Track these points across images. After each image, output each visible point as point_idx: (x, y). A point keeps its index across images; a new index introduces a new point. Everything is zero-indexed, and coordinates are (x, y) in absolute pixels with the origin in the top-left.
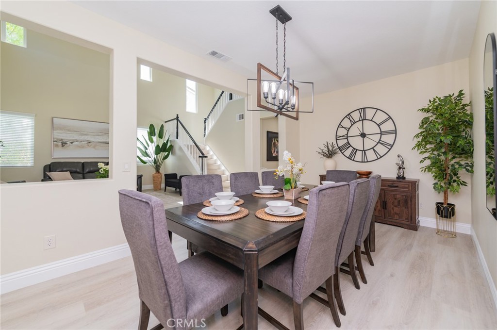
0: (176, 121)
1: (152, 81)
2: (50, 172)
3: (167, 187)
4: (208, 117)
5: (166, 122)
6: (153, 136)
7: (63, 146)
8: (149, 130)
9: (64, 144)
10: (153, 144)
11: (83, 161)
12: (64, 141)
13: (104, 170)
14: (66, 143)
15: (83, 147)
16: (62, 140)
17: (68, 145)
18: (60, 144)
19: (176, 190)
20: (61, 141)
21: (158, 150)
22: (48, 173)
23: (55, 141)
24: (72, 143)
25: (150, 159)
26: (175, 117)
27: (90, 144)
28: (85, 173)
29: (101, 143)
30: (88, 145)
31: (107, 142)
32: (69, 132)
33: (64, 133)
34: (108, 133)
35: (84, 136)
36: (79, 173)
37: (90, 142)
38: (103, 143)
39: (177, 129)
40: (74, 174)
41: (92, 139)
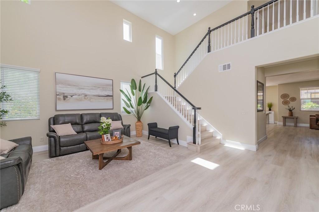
0: (155, 75)
1: (131, 41)
2: (54, 125)
3: (150, 135)
4: (178, 73)
5: (142, 77)
6: (134, 89)
7: (64, 99)
8: (130, 84)
9: (65, 97)
10: (135, 96)
11: (81, 112)
12: (65, 95)
13: (107, 125)
14: (67, 97)
15: (80, 100)
16: (64, 94)
17: (69, 98)
18: (62, 97)
19: (156, 137)
20: (62, 95)
21: (140, 102)
22: (52, 126)
23: (58, 95)
24: (72, 96)
25: (133, 110)
26: (154, 71)
27: (86, 97)
28: (83, 124)
29: (95, 96)
30: (85, 98)
31: (99, 95)
32: (69, 87)
33: (65, 87)
34: (100, 87)
35: (81, 90)
36: (78, 124)
37: (86, 96)
38: (97, 96)
39: (156, 82)
40: (75, 125)
41: (88, 93)
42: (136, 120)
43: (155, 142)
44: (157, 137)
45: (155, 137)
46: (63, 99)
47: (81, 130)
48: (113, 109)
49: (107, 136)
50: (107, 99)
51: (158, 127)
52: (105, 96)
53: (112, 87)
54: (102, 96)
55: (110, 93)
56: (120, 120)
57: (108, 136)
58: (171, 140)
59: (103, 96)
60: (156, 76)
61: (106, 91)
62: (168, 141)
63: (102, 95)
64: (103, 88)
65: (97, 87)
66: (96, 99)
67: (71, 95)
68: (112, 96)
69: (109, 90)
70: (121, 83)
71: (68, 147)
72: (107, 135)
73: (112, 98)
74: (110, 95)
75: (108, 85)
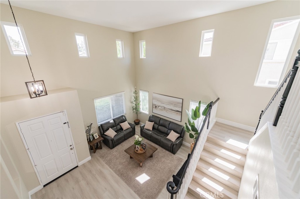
2: (148, 121)
7: (156, 108)
11: (161, 117)
15: (162, 110)
18: (155, 106)
23: (153, 105)
24: (158, 107)
27: (165, 109)
28: (159, 125)
29: (169, 109)
32: (158, 101)
33: (156, 101)
34: (173, 104)
35: (163, 104)
38: (171, 110)
40: (155, 124)
41: (166, 106)
48: (181, 122)
50: (177, 114)
52: (176, 111)
53: (181, 105)
55: (180, 110)
59: (174, 111)
61: (176, 107)
64: (175, 105)
65: (171, 103)
68: (181, 112)
69: (179, 107)
70: (191, 102)
74: (179, 111)
75: (178, 103)
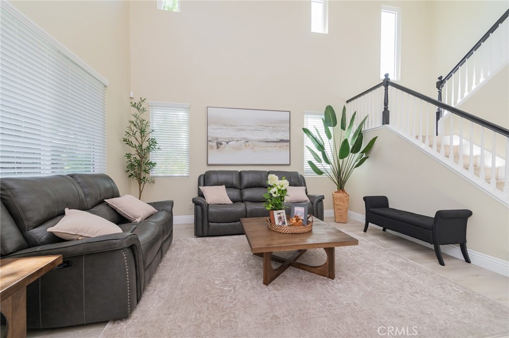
0: (382, 87)
1: (327, 32)
2: (204, 186)
3: (370, 224)
4: (449, 76)
5: (348, 102)
6: (331, 126)
7: (218, 148)
8: (323, 117)
9: (219, 144)
10: (332, 140)
11: (239, 169)
12: (219, 140)
13: (279, 190)
14: (221, 144)
15: (238, 149)
16: (217, 139)
17: (223, 146)
18: (214, 144)
19: (384, 230)
20: (216, 141)
21: (344, 151)
22: (201, 188)
23: (209, 141)
24: (227, 143)
25: (328, 167)
27: (247, 144)
28: (242, 187)
29: (260, 141)
30: (246, 146)
31: (268, 140)
32: (224, 127)
33: (220, 129)
34: (269, 125)
35: (241, 133)
36: (235, 188)
37: (247, 142)
38: (263, 141)
39: (386, 104)
40: (230, 189)
41: (250, 136)
42: (336, 188)
43: (385, 242)
44: (388, 230)
45: (382, 228)
46: (216, 147)
47: (239, 198)
48: (290, 164)
49: (280, 214)
50: (280, 147)
51: (390, 207)
52: (277, 142)
53: (289, 125)
54: (271, 142)
55: (285, 136)
56: (302, 186)
57: (282, 215)
58: (441, 246)
59: (274, 142)
60: (386, 90)
61: (278, 132)
62: (432, 247)
63: (272, 140)
64: (274, 127)
66: (262, 147)
67: (226, 141)
68: (289, 141)
69: (283, 131)
70: (305, 116)
71: (220, 224)
72: (280, 211)
73: (288, 144)
74: (285, 139)
75: (282, 122)
